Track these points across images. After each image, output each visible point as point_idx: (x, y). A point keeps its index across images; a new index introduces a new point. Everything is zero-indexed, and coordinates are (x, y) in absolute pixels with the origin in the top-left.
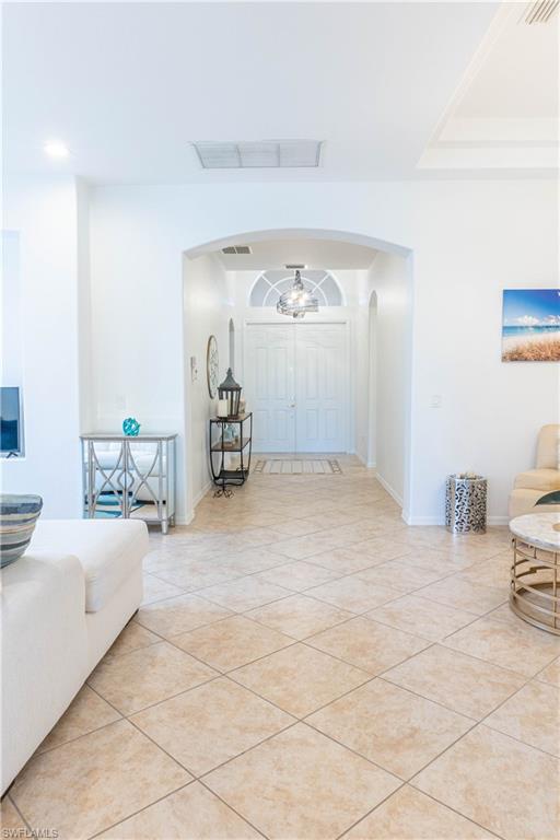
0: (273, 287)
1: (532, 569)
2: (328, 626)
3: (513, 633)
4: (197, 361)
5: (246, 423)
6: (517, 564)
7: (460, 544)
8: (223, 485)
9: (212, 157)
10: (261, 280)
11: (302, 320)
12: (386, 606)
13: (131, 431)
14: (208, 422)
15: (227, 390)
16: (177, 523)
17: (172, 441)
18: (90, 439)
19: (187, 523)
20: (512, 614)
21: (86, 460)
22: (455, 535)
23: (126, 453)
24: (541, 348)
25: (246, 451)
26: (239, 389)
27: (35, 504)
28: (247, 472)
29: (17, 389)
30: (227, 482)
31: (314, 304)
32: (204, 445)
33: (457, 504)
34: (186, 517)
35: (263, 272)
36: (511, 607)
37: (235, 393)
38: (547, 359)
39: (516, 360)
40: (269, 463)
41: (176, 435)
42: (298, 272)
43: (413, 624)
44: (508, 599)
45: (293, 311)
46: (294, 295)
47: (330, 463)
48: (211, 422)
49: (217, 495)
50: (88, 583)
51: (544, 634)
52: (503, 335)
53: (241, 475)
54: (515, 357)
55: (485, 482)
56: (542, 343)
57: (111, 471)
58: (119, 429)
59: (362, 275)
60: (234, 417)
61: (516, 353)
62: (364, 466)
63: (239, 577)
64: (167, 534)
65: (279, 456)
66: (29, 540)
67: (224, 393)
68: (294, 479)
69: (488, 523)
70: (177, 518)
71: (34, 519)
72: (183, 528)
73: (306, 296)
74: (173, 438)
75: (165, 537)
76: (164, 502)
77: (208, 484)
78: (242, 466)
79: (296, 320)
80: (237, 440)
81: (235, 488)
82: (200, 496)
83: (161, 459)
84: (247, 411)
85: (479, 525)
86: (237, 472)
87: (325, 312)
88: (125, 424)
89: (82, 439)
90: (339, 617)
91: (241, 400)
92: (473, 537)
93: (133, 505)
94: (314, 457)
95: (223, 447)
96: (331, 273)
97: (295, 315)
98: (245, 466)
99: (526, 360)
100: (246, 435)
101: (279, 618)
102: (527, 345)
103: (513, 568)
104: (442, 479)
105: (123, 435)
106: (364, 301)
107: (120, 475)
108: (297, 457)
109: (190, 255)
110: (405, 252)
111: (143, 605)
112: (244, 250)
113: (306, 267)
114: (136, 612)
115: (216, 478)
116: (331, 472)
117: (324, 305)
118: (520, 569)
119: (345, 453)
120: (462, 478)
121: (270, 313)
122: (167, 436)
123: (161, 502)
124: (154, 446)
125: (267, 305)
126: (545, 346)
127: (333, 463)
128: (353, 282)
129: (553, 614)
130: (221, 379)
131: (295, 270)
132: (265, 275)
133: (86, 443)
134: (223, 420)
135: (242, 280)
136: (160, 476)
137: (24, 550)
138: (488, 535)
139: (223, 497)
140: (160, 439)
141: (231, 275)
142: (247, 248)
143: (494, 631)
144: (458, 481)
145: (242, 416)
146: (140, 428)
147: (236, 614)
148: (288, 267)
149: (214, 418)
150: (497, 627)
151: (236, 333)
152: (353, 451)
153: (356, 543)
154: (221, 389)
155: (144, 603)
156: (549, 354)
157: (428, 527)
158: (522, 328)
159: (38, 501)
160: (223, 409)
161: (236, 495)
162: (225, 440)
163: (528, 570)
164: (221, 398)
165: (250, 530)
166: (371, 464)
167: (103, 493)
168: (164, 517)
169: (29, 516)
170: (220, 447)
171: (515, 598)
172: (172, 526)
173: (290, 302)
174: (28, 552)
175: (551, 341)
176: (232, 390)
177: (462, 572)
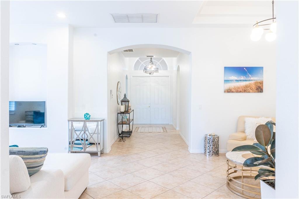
0: (142, 63)
1: (235, 171)
2: (158, 194)
3: (227, 196)
4: (113, 91)
5: (131, 114)
6: (229, 169)
7: (210, 160)
8: (122, 137)
9: (118, 19)
10: (138, 60)
11: (153, 75)
12: (180, 186)
13: (87, 118)
14: (117, 114)
15: (124, 102)
16: (104, 152)
17: (103, 121)
18: (71, 121)
19: (108, 152)
20: (228, 189)
21: (70, 128)
22: (207, 157)
23: (85, 126)
24: (239, 88)
25: (131, 124)
26: (128, 101)
27: (45, 151)
28: (131, 132)
29: (45, 102)
30: (124, 136)
31: (157, 70)
32: (115, 122)
33: (208, 145)
34: (107, 150)
35: (139, 58)
36: (227, 186)
37: (127, 103)
38: (240, 92)
39: (229, 92)
40: (140, 128)
41: (104, 119)
42: (151, 58)
43: (190, 193)
44: (226, 183)
45: (149, 72)
46: (150, 66)
47: (163, 128)
48: (118, 113)
49: (120, 141)
50: (66, 180)
51: (239, 197)
52: (224, 83)
53: (129, 133)
54: (229, 91)
55: (218, 137)
56: (239, 86)
57: (80, 132)
58: (82, 117)
59: (175, 59)
60: (127, 112)
61: (229, 89)
62: (175, 129)
63: (126, 174)
64: (100, 157)
65: (144, 125)
66: (43, 164)
67: (123, 103)
68: (149, 134)
69: (220, 152)
70: (104, 150)
71: (45, 156)
72: (106, 154)
73: (154, 67)
74: (103, 120)
75: (99, 158)
76: (99, 144)
77: (117, 136)
78: (130, 129)
79: (151, 75)
80: (128, 120)
81: (127, 138)
82: (113, 141)
83: (98, 128)
84: (132, 109)
85: (216, 153)
86: (128, 132)
87: (161, 72)
88: (85, 115)
89: (69, 121)
90: (163, 190)
91: (129, 105)
92: (214, 158)
93: (88, 145)
94: (157, 126)
95: (122, 123)
96: (164, 59)
97: (150, 74)
98: (131, 129)
99: (233, 92)
100: (131, 118)
101: (140, 191)
102: (233, 87)
103: (228, 171)
104: (203, 136)
105: (84, 119)
106: (175, 69)
107: (83, 135)
108: (150, 126)
109: (110, 53)
110: (189, 53)
111: (89, 186)
112: (131, 50)
113: (154, 56)
114: (86, 188)
115: (120, 134)
116: (163, 131)
117: (161, 70)
118: (230, 171)
119: (169, 124)
120: (210, 135)
121: (141, 73)
122: (100, 120)
123: (98, 144)
124: (96, 123)
125: (140, 70)
126: (239, 87)
127: (164, 128)
128: (171, 62)
129: (242, 189)
130: (122, 97)
131: (150, 57)
132: (139, 59)
133: (70, 122)
134: (123, 113)
135: (131, 61)
136: (98, 134)
137: (41, 168)
138: (220, 157)
139: (122, 142)
140: (98, 121)
141: (127, 59)
142: (132, 50)
143: (220, 196)
144: (208, 137)
145: (130, 111)
146: (91, 117)
147: (124, 189)
148: (147, 56)
149: (119, 112)
150: (221, 194)
151: (128, 80)
152: (171, 123)
153: (170, 160)
154: (122, 101)
155: (89, 185)
156: (241, 90)
157: (198, 154)
158: (231, 80)
159: (46, 150)
160: (123, 109)
161: (127, 141)
162: (123, 120)
163: (233, 171)
164: (122, 105)
165: (131, 155)
166: (178, 129)
167: (77, 140)
168: (99, 150)
169: (43, 155)
170: (121, 123)
171: (228, 183)
172: (102, 153)
173: (148, 69)
174: (43, 168)
175: (242, 86)
176: (126, 102)
177: (209, 172)
